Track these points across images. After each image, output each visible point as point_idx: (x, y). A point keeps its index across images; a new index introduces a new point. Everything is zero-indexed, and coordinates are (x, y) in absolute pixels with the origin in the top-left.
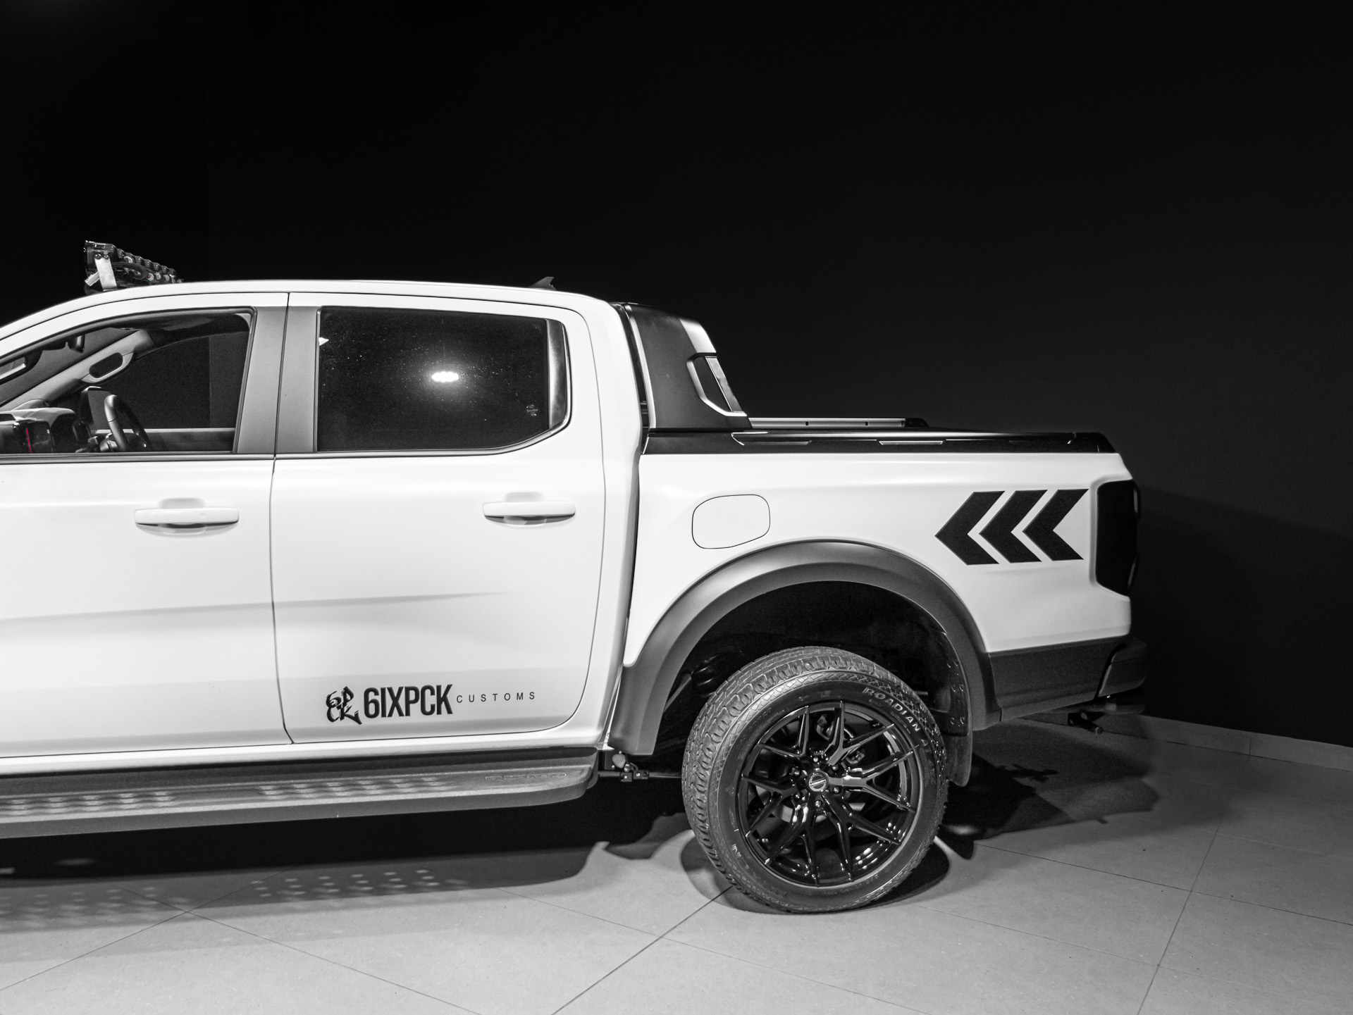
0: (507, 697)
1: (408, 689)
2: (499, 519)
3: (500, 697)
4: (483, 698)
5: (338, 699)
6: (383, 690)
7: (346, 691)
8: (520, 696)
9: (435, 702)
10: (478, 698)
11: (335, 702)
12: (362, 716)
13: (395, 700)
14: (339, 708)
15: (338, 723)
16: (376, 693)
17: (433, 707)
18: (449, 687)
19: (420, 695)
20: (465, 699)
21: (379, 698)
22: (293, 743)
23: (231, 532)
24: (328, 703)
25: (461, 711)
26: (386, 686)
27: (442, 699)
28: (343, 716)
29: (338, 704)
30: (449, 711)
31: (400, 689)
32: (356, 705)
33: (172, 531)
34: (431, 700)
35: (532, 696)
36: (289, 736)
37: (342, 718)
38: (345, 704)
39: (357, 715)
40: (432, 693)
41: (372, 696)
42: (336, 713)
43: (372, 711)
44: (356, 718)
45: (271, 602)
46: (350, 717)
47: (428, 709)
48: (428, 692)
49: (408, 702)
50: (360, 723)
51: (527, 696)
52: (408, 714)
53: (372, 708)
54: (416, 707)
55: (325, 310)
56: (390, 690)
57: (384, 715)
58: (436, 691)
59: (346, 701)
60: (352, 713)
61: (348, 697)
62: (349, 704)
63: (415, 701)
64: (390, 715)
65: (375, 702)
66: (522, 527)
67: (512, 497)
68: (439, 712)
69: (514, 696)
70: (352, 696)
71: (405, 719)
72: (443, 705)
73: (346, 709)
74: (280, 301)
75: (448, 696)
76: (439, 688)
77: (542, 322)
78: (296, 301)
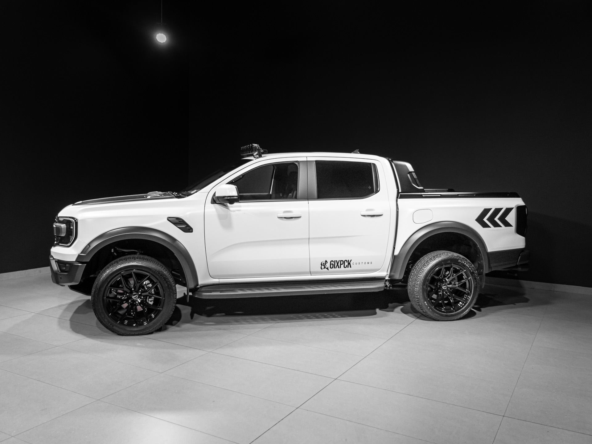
0: (365, 263)
1: (341, 261)
2: (364, 216)
3: (363, 263)
4: (359, 263)
5: (324, 263)
6: (335, 261)
7: (326, 261)
8: (368, 263)
9: (347, 264)
10: (358, 263)
11: (323, 264)
12: (329, 268)
13: (338, 264)
14: (324, 266)
15: (323, 270)
16: (333, 262)
17: (347, 266)
18: (351, 260)
19: (344, 263)
20: (355, 264)
21: (334, 263)
22: (311, 275)
23: (300, 219)
24: (321, 265)
25: (354, 267)
26: (336, 260)
27: (349, 264)
28: (325, 268)
29: (324, 265)
30: (351, 267)
31: (339, 261)
32: (328, 265)
33: (285, 219)
34: (346, 264)
35: (371, 263)
36: (311, 273)
37: (324, 268)
38: (325, 265)
39: (328, 268)
40: (347, 262)
41: (332, 263)
42: (323, 267)
43: (332, 267)
44: (328, 269)
45: (308, 237)
46: (326, 268)
47: (345, 266)
48: (346, 262)
49: (341, 264)
50: (328, 270)
51: (370, 263)
52: (340, 268)
53: (332, 265)
54: (342, 266)
55: (316, 161)
56: (337, 261)
57: (334, 268)
58: (348, 261)
59: (326, 264)
60: (327, 267)
61: (326, 263)
62: (326, 265)
63: (343, 264)
64: (336, 268)
65: (333, 264)
66: (370, 218)
67: (368, 210)
68: (348, 267)
69: (367, 263)
70: (327, 262)
71: (340, 269)
72: (349, 265)
73: (325, 266)
74: (305, 159)
75: (351, 263)
76: (349, 260)
77: (370, 164)
78: (309, 159)
